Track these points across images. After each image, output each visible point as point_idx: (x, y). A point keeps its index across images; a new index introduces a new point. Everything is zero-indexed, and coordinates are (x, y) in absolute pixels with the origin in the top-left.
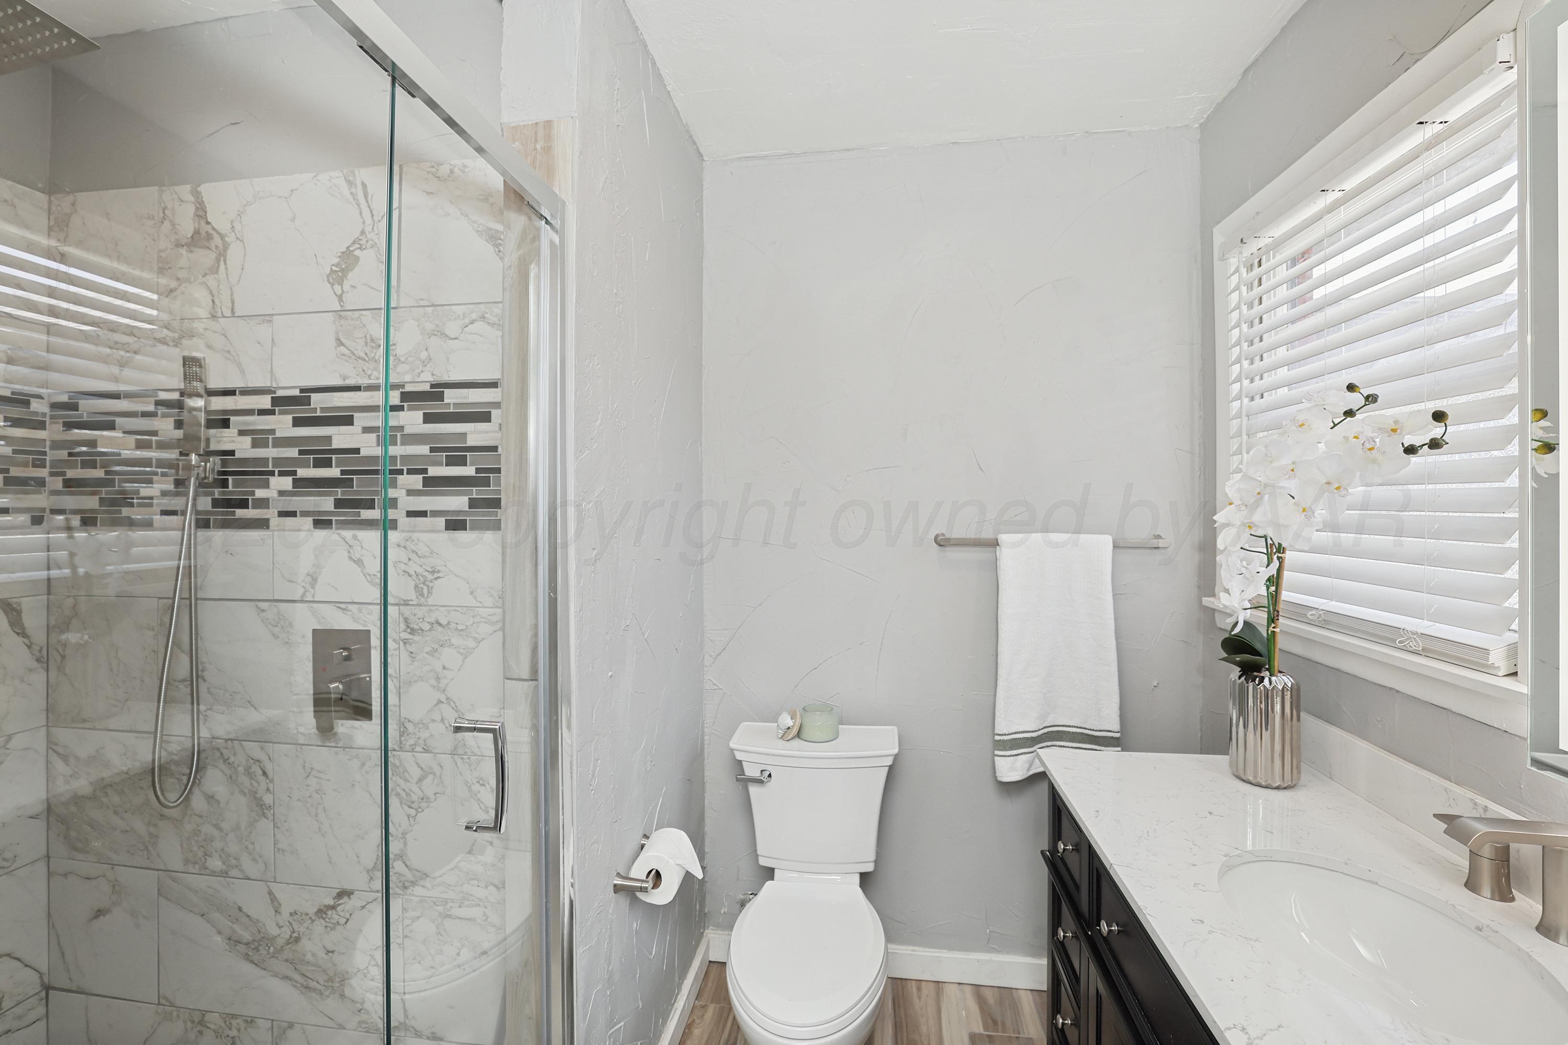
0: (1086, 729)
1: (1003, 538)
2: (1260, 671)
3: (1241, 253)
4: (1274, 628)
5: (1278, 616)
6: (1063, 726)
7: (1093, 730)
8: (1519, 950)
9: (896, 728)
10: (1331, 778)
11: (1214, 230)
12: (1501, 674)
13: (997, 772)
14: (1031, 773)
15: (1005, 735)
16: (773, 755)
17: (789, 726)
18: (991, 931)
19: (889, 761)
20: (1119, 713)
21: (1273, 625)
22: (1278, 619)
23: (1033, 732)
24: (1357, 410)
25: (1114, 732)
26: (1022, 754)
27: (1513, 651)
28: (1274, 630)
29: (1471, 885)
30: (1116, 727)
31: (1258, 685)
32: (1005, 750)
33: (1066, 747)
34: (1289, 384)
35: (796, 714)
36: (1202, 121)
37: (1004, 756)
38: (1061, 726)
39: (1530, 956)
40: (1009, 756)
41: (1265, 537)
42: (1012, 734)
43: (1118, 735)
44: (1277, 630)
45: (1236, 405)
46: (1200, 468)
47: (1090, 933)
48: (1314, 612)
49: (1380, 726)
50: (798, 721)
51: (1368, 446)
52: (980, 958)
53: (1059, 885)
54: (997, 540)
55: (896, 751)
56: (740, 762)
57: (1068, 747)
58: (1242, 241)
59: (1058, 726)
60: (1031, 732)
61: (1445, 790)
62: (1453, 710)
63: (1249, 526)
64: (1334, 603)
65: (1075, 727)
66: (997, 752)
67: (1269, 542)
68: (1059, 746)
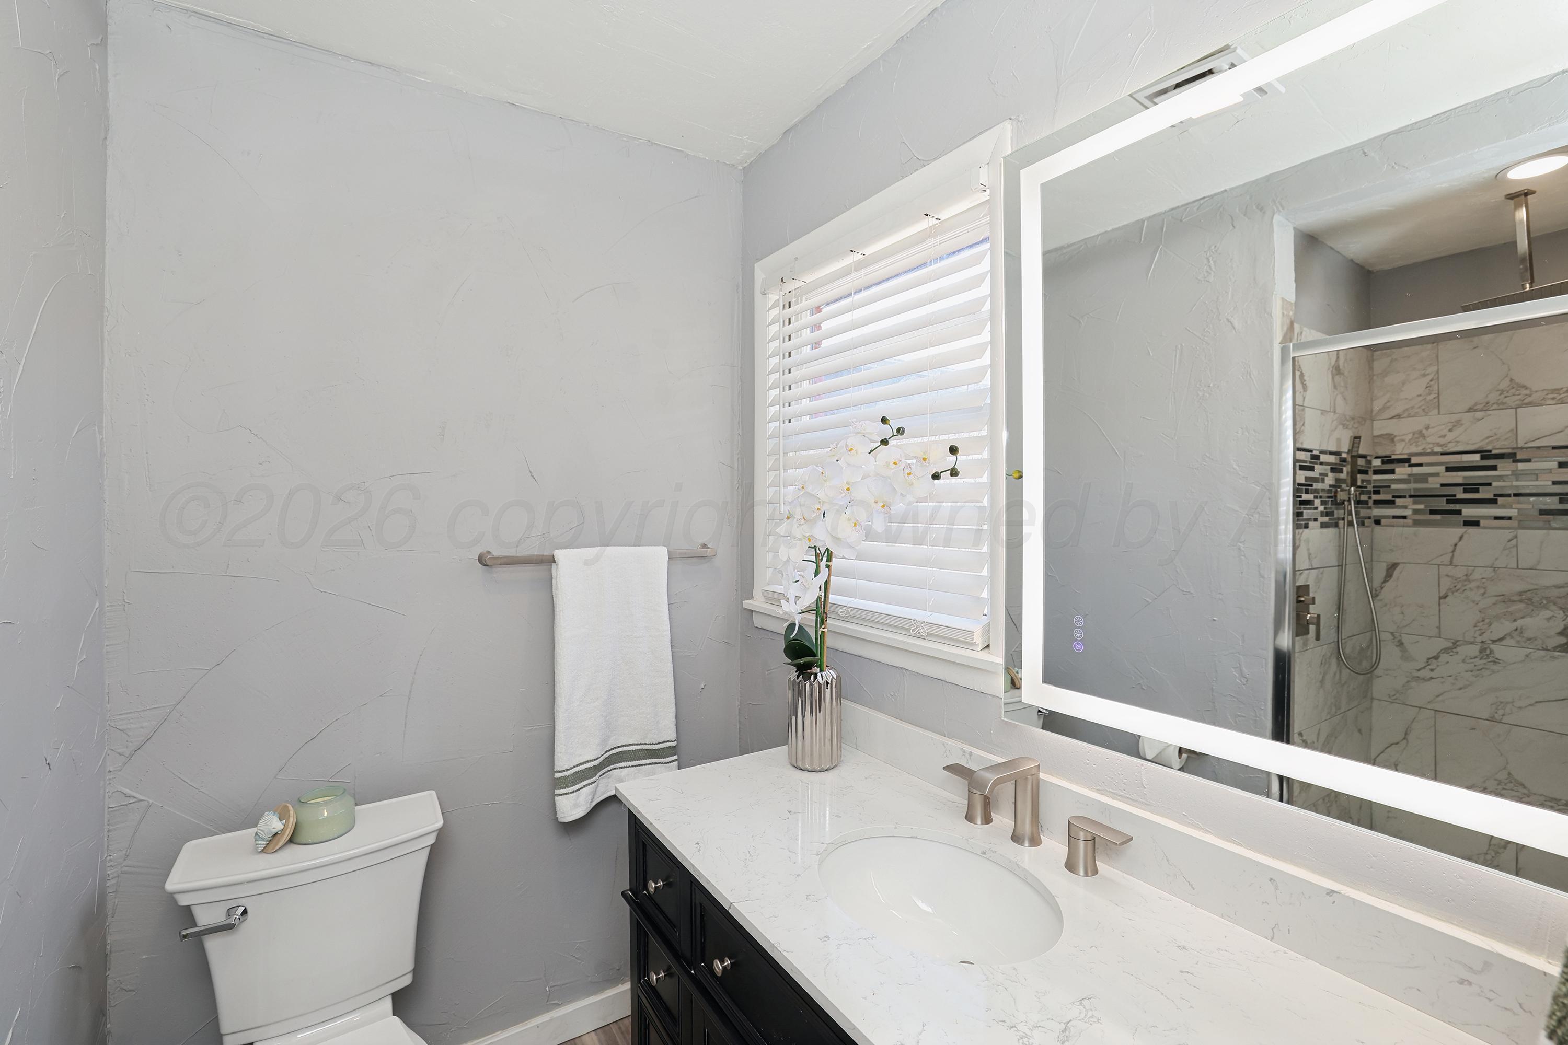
0: (646, 744)
1: (559, 554)
2: (811, 669)
3: (781, 290)
4: (823, 629)
5: (826, 618)
6: (623, 746)
7: (653, 744)
8: (1010, 862)
9: (433, 792)
10: (856, 748)
11: (755, 265)
12: (979, 649)
13: (558, 813)
14: (594, 803)
15: (567, 770)
16: (248, 882)
17: (275, 831)
18: (551, 987)
19: (431, 840)
20: (675, 723)
21: (823, 626)
22: (826, 621)
23: (595, 760)
24: (889, 439)
25: (671, 741)
26: (584, 786)
27: (987, 629)
28: (823, 630)
29: (969, 817)
30: (673, 736)
31: (814, 682)
32: (567, 787)
33: (626, 767)
34: (813, 414)
35: (289, 811)
36: (746, 165)
37: (566, 794)
38: (621, 746)
39: (1017, 865)
40: (571, 793)
41: (815, 547)
42: (574, 767)
43: (674, 744)
44: (825, 630)
45: (772, 426)
46: (738, 481)
47: (693, 972)
48: (843, 609)
49: (893, 700)
50: (292, 821)
51: (907, 471)
52: (539, 1022)
53: (646, 922)
54: (553, 556)
55: (440, 823)
56: (188, 908)
57: (629, 767)
58: (782, 280)
59: (619, 747)
60: (593, 760)
61: (943, 744)
62: (947, 681)
63: (809, 539)
64: (857, 600)
65: (635, 744)
66: (557, 792)
67: (818, 551)
68: (620, 768)
